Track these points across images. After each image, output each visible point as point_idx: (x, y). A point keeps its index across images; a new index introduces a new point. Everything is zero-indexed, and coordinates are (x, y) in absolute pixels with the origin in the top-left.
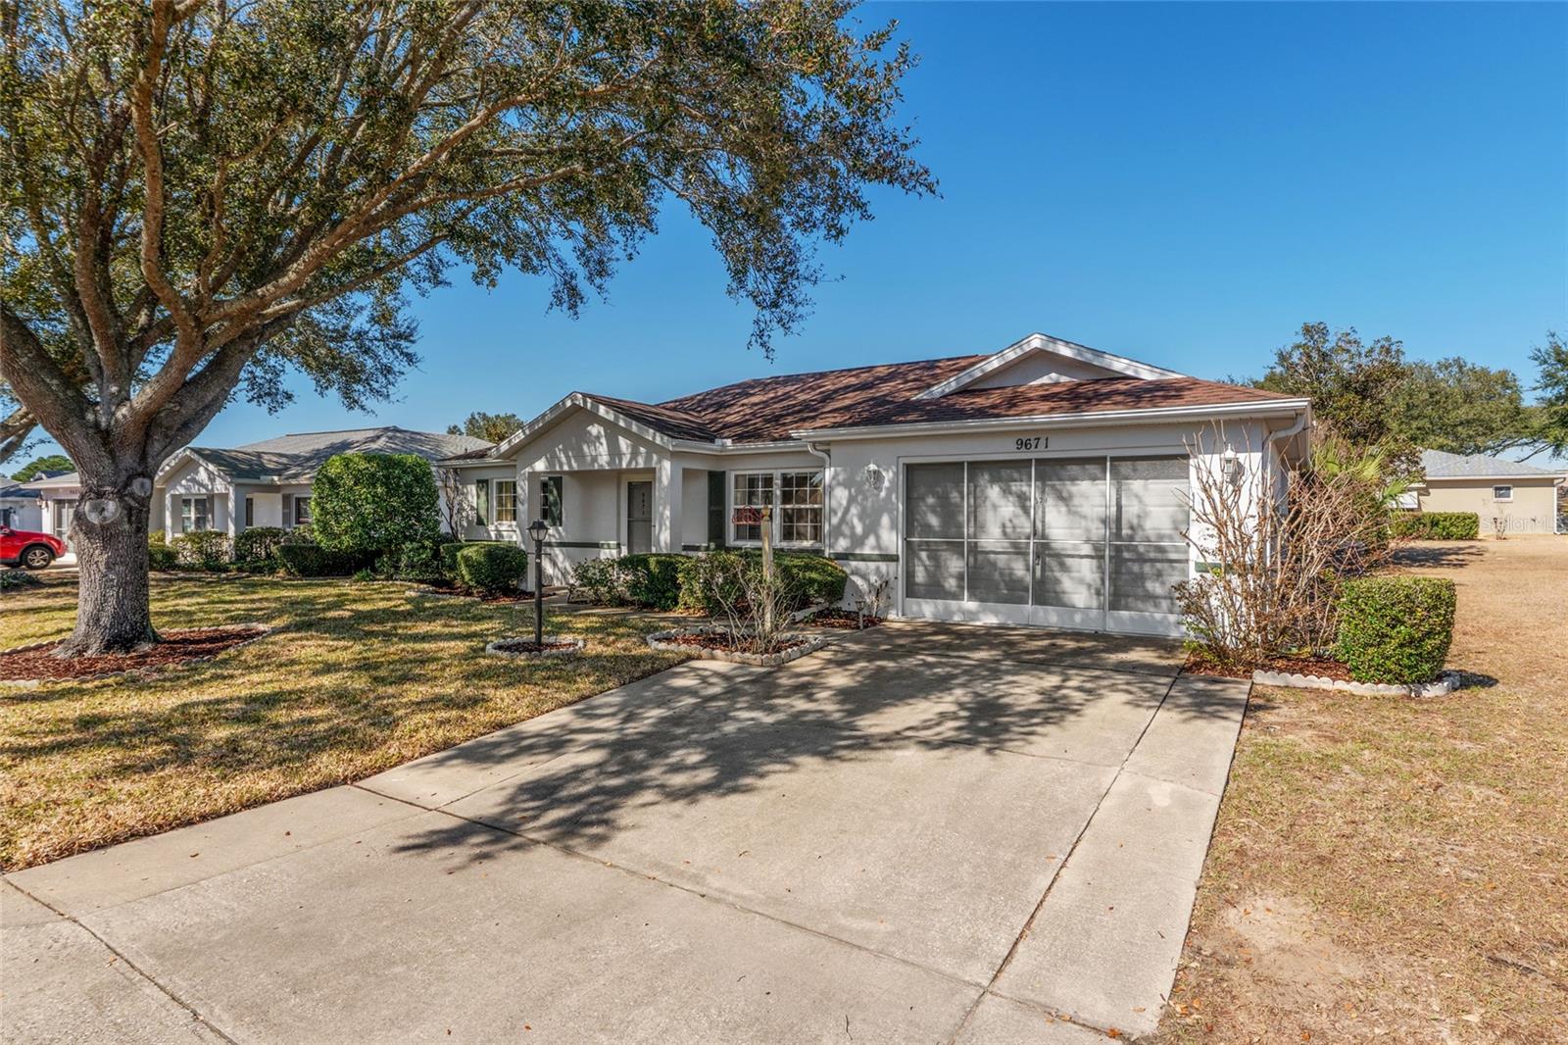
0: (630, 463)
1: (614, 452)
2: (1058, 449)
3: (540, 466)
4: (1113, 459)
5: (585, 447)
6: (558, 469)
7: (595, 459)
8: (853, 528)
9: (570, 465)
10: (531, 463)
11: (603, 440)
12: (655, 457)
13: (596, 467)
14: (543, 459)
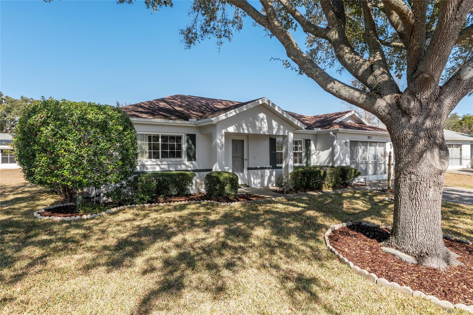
0: (277, 132)
1: (270, 127)
2: (374, 139)
3: (231, 129)
4: (379, 142)
5: (257, 123)
6: (242, 131)
7: (260, 129)
8: (341, 159)
9: (248, 130)
10: (226, 128)
11: (266, 121)
12: (286, 131)
13: (262, 133)
14: (234, 126)
